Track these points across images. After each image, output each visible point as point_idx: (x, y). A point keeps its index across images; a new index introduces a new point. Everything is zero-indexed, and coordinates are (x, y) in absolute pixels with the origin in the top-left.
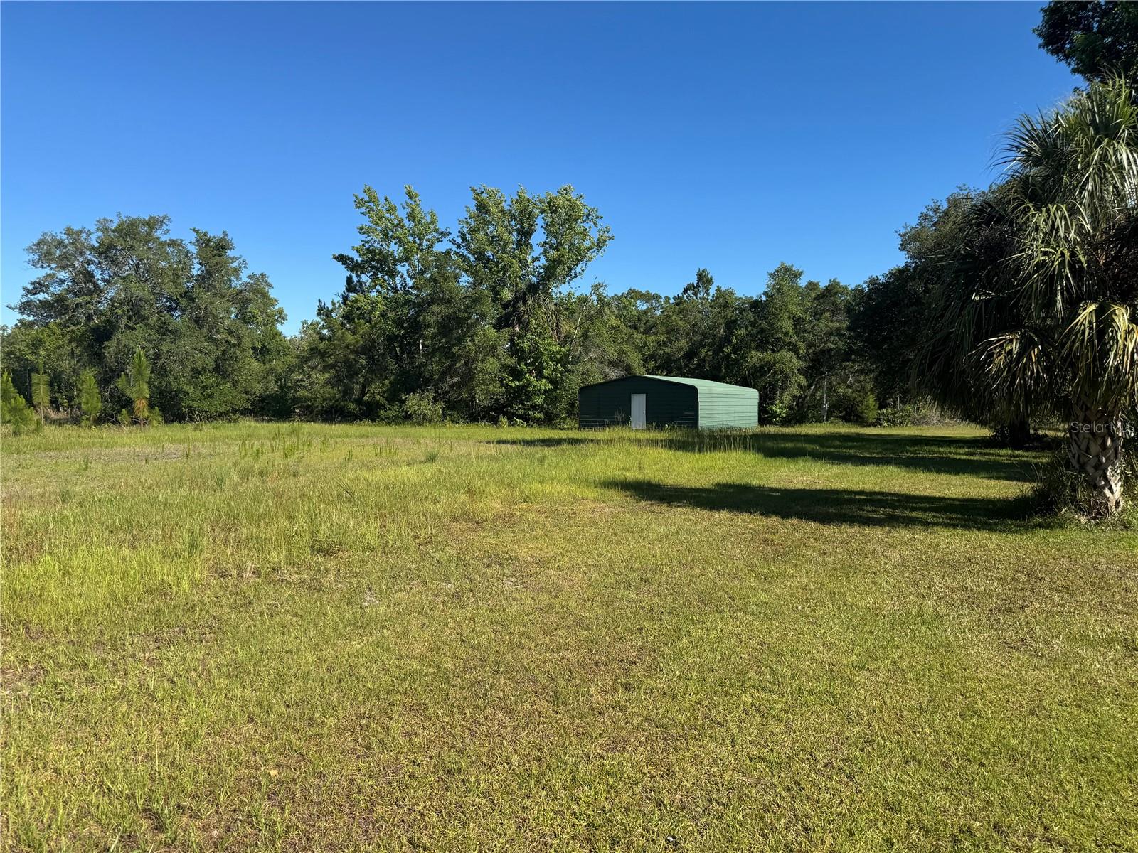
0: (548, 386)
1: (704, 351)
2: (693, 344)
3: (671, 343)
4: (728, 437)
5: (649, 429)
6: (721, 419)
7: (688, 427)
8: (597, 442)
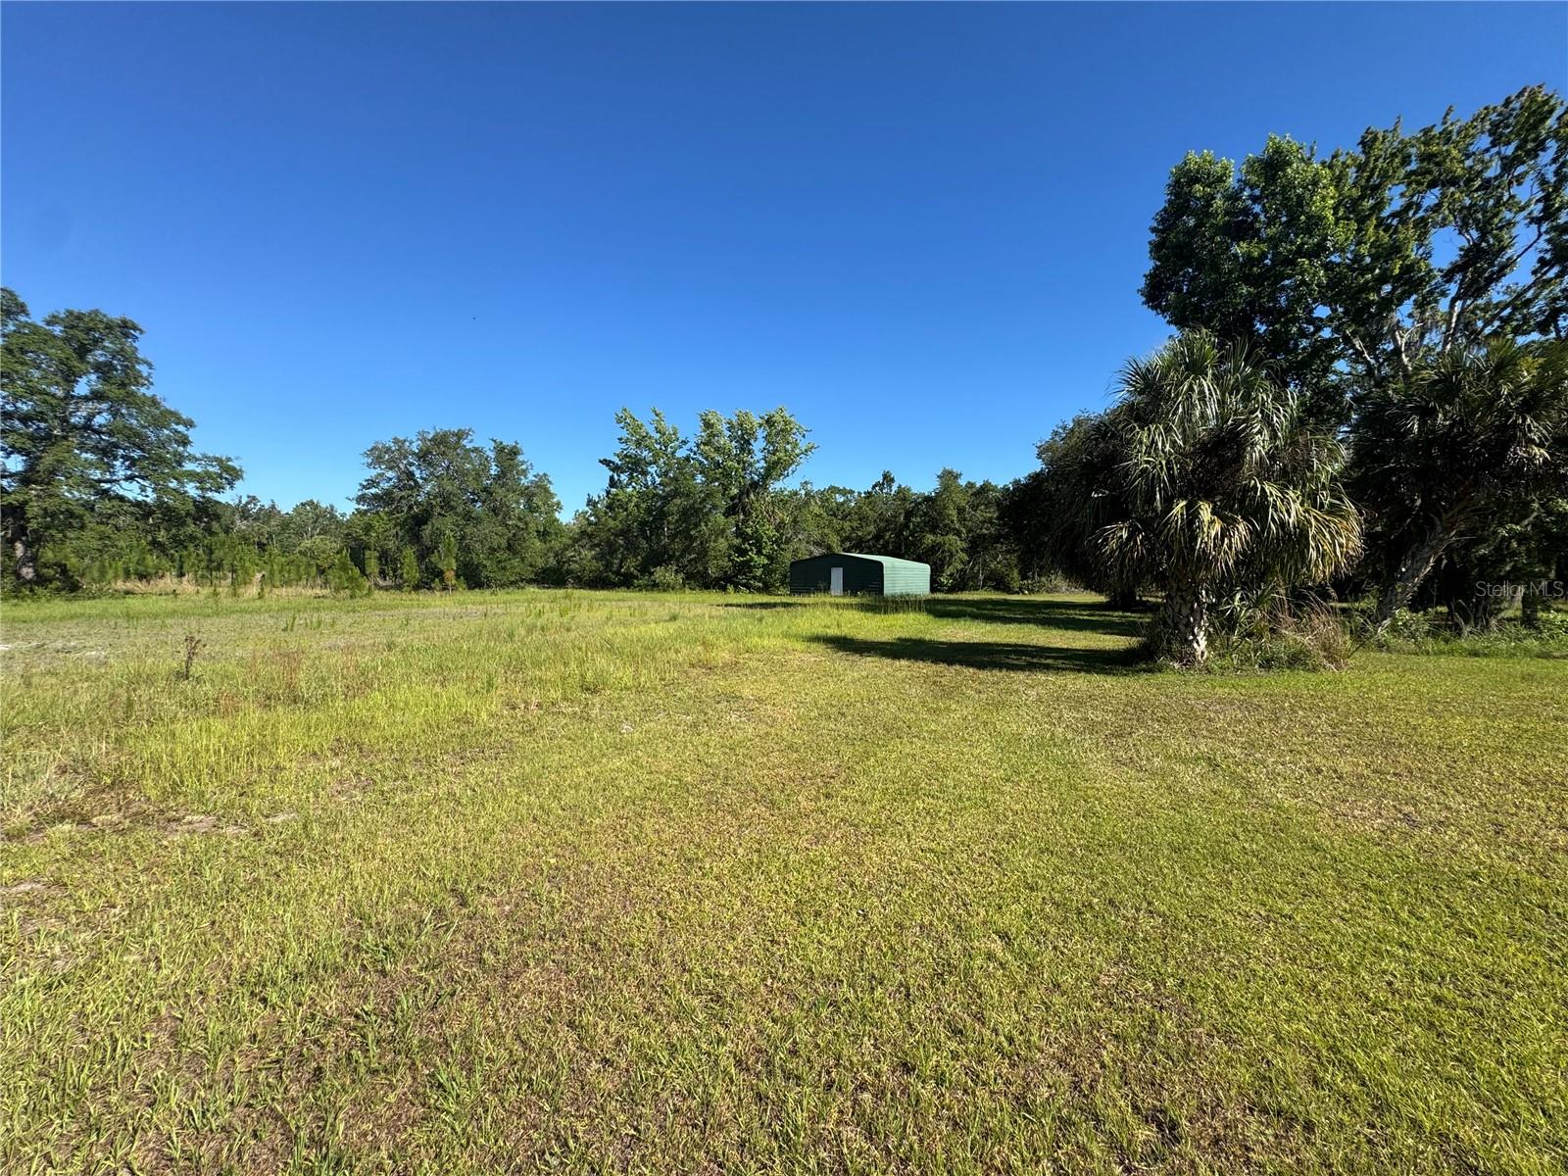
0: (766, 561)
1: (888, 534)
2: (879, 529)
3: (862, 528)
4: (907, 602)
5: (844, 596)
7: (876, 594)
8: (805, 605)
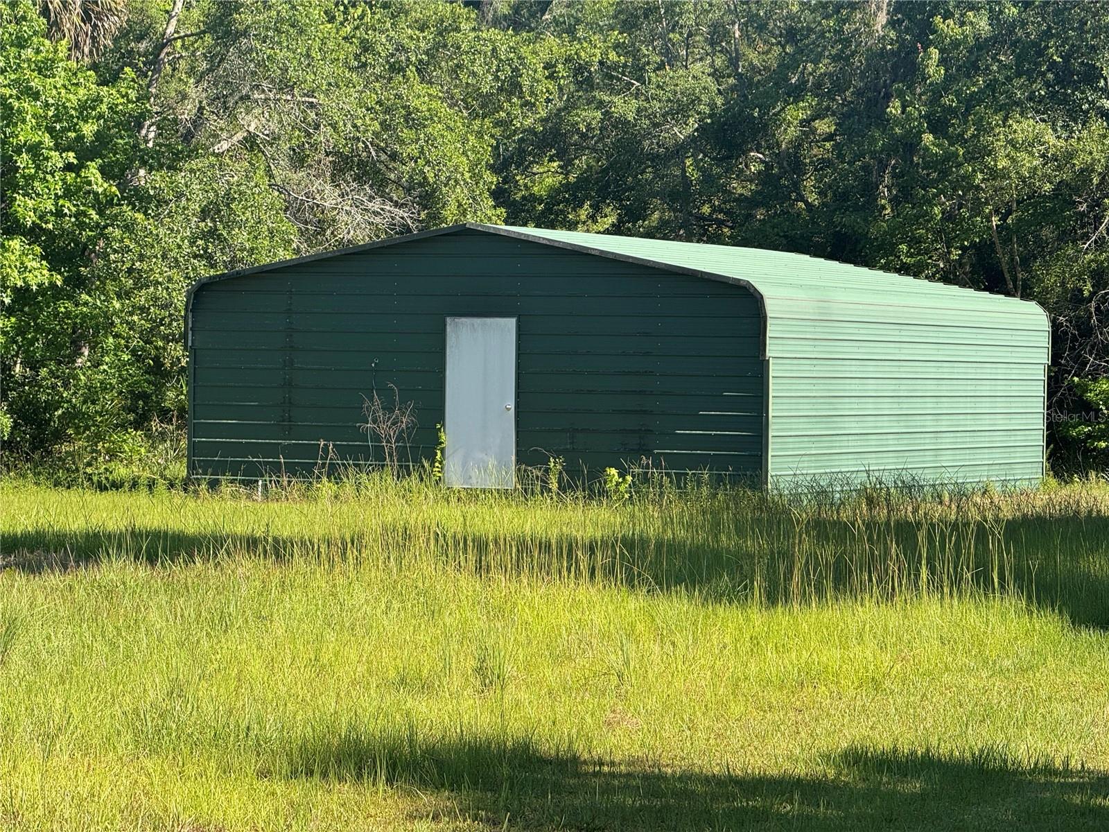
2: (745, 82)
3: (639, 72)
5: (528, 489)
6: (873, 444)
7: (717, 481)
